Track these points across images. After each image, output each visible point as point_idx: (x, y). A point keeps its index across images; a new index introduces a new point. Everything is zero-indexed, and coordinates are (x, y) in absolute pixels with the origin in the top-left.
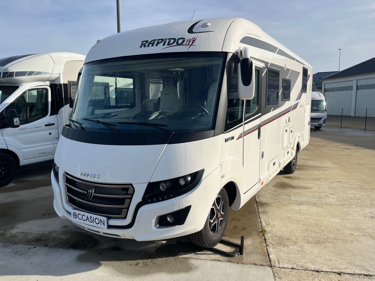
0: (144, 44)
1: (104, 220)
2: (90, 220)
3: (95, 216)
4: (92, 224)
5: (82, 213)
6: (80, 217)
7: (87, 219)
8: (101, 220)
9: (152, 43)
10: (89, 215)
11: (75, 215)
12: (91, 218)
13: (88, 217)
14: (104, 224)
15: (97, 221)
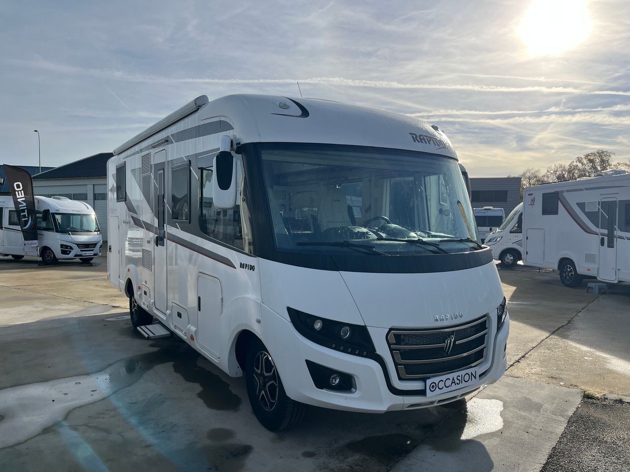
1: (475, 371)
2: (457, 381)
3: (463, 372)
4: (461, 385)
5: (444, 378)
6: (441, 385)
7: (452, 383)
8: (471, 374)
10: (455, 375)
11: (434, 386)
12: (458, 378)
13: (453, 379)
14: (475, 378)
15: (467, 378)
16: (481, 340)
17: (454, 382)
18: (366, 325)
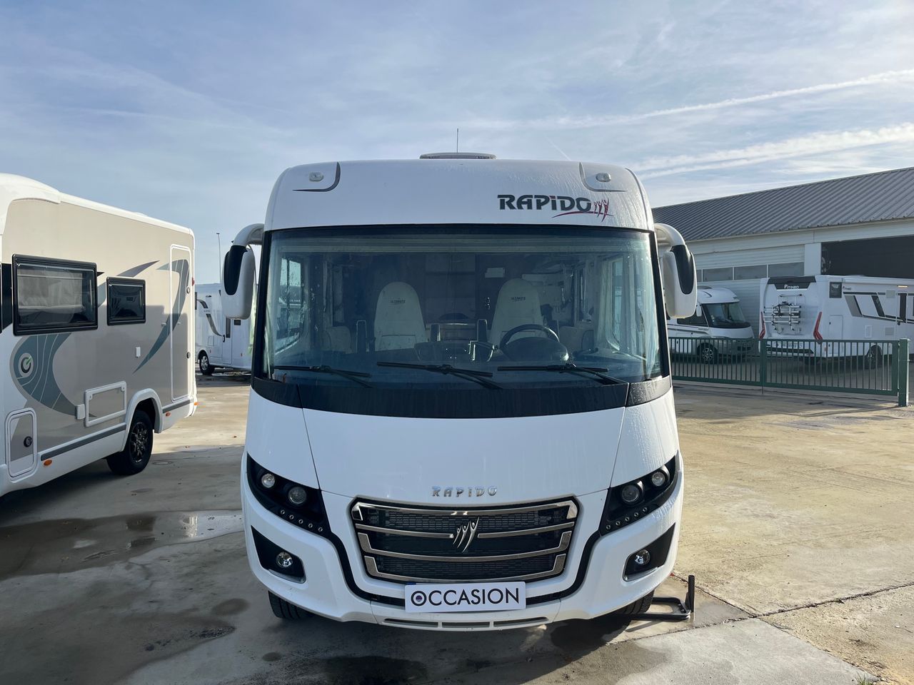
0: (506, 201)
1: (517, 589)
2: (471, 598)
3: (487, 586)
4: (480, 607)
5: (443, 588)
6: (437, 598)
7: (461, 599)
8: (508, 592)
9: (524, 202)
10: (468, 587)
11: (419, 599)
12: (475, 593)
13: (464, 593)
14: (517, 599)
15: (496, 596)
16: (551, 539)
17: (467, 599)
18: (321, 489)
